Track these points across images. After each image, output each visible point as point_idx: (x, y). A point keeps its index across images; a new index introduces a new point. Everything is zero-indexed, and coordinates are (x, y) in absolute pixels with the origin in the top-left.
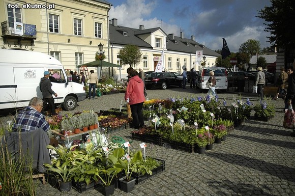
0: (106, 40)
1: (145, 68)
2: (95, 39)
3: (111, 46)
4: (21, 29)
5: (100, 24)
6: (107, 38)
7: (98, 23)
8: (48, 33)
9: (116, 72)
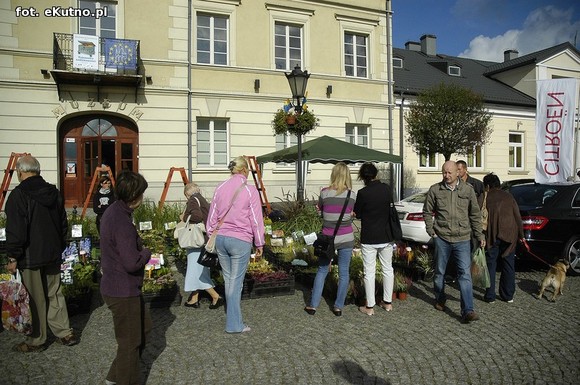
0: (382, 83)
1: (516, 169)
2: (345, 79)
3: (399, 102)
4: (92, 52)
5: (363, 37)
6: (384, 77)
7: (358, 35)
8: (189, 66)
9: (413, 180)
